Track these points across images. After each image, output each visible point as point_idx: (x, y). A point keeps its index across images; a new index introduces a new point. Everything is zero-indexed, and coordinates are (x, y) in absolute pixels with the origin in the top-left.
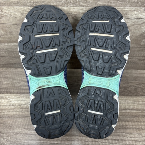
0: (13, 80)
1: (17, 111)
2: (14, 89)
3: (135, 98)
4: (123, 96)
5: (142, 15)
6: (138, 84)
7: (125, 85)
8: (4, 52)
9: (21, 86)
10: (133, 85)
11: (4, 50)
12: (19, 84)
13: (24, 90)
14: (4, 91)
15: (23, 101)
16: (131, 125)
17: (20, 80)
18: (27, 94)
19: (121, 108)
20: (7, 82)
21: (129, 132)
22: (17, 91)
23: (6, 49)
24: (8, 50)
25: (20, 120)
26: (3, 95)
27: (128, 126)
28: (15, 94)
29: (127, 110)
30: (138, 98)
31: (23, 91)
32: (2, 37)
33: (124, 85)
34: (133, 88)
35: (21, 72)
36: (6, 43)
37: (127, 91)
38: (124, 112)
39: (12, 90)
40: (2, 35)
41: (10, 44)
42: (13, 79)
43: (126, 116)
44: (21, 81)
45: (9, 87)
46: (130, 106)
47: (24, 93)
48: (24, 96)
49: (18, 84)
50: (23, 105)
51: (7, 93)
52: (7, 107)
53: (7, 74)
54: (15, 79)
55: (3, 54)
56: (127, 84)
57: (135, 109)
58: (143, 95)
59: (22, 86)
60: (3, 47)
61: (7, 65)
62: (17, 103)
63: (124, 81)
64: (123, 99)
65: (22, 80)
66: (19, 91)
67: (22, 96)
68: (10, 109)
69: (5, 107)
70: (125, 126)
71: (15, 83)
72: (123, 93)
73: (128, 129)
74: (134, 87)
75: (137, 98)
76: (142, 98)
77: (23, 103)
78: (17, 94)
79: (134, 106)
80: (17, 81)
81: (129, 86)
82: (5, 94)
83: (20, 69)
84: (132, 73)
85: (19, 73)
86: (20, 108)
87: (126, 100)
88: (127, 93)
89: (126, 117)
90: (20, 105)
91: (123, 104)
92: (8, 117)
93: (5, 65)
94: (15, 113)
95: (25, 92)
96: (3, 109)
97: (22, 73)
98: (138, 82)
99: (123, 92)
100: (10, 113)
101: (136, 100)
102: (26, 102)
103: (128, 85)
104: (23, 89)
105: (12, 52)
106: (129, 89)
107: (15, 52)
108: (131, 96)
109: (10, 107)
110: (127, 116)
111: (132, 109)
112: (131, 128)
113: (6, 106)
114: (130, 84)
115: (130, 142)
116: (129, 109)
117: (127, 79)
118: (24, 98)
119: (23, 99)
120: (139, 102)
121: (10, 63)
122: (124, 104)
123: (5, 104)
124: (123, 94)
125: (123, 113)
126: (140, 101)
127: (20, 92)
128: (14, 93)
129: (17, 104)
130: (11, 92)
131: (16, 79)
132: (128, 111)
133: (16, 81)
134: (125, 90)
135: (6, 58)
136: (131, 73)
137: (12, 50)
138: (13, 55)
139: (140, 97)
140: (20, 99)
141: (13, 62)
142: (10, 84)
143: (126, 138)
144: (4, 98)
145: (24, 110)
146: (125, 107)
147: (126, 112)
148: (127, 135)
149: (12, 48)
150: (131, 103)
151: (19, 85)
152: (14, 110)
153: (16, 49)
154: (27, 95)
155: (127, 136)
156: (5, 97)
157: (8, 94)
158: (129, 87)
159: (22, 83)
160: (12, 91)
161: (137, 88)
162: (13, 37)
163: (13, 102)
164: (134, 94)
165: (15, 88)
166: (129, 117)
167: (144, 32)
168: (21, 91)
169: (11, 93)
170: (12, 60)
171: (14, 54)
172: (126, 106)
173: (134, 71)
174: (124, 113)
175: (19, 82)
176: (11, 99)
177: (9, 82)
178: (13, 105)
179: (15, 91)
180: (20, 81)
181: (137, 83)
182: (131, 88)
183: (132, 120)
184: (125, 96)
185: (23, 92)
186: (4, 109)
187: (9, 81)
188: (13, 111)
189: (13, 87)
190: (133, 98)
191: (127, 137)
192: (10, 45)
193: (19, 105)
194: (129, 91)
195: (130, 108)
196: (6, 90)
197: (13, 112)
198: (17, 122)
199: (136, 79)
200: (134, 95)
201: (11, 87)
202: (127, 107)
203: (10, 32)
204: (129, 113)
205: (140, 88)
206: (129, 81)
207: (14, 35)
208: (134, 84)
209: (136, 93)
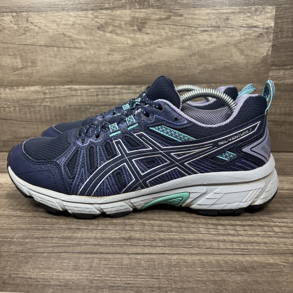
5: (254, 20)
8: (12, 108)
11: (13, 104)
16: (280, 207)
23: (18, 101)
24: (21, 103)
27: (273, 209)
30: (288, 178)
32: (16, 72)
36: (22, 87)
40: (17, 68)
41: (27, 89)
55: (10, 112)
57: (285, 188)
60: (13, 96)
61: (12, 141)
75: (286, 177)
93: (8, 141)
105: (27, 108)
107: (34, 107)
112: (281, 211)
121: (19, 136)
135: (13, 123)
137: (28, 102)
138: (28, 116)
143: (272, 223)
149: (29, 97)
153: (36, 99)
162: (35, 71)
167: (267, 55)
170: (24, 128)
171: (30, 113)
192: (26, 92)
203: (32, 62)
207: (38, 68)
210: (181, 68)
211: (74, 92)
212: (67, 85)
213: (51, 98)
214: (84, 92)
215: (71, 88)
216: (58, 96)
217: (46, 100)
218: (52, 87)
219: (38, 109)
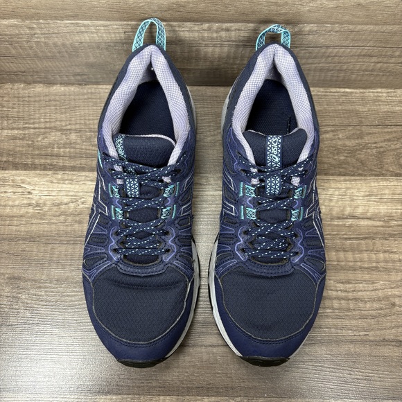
0: (27, 125)
1: (52, 221)
2: (33, 156)
3: (373, 184)
4: (342, 178)
6: (389, 140)
7: (353, 141)
9: (51, 145)
10: (375, 143)
12: (46, 138)
13: (63, 159)
14: (5, 162)
15: (63, 193)
16: (352, 259)
17: (48, 125)
18: (74, 171)
19: (331, 214)
20: (10, 133)
21: (342, 278)
22: (43, 161)
25: (63, 248)
26: (6, 175)
27: (343, 263)
28: (38, 172)
29: (347, 218)
30: (381, 183)
31: (61, 161)
33: (348, 143)
34: (374, 151)
35: (46, 95)
37: (354, 160)
38: (338, 226)
39: (28, 158)
42: (26, 123)
43: (342, 237)
44: (50, 128)
45: (18, 149)
46: (357, 207)
47: (63, 168)
48: (66, 177)
49: (44, 139)
50: (66, 204)
51: (16, 166)
52: (23, 211)
53: (5, 104)
54: (32, 121)
56: (358, 138)
57: (369, 215)
58: (397, 175)
59: (56, 146)
62: (50, 200)
63: (350, 128)
64: (339, 185)
65: (53, 125)
66: (48, 161)
67: (60, 176)
68: (33, 216)
69: (18, 212)
70: (335, 263)
71: (35, 134)
72: (342, 168)
73: (342, 271)
74: (376, 147)
75: (378, 182)
76: (392, 184)
77: (66, 200)
78: (46, 172)
79: (367, 208)
80: (39, 128)
81: (363, 144)
82: (11, 172)
83: (41, 85)
84: (379, 101)
85: (40, 101)
86: (57, 214)
87: (348, 188)
88: (354, 167)
89: (340, 238)
90: (59, 205)
91: (338, 200)
92: (31, 238)
94: (47, 228)
95: (67, 163)
96: (13, 216)
97: (50, 100)
98: (391, 132)
99: (344, 166)
100: (34, 228)
101: (375, 190)
102: (72, 196)
103: (360, 141)
104: (58, 155)
105: (7, 43)
106: (362, 155)
107: (18, 42)
108: (363, 178)
109: (31, 210)
110: (345, 236)
111: (361, 216)
112: (350, 267)
113: (21, 206)
114: (367, 139)
115: (342, 301)
116: (354, 217)
117: (361, 122)
118: (67, 182)
119: (64, 186)
120: (382, 194)
121: (8, 70)
122: (340, 202)
123: (17, 203)
124: (341, 170)
125: (336, 228)
126: (387, 192)
127: (51, 165)
128: (34, 167)
129: (48, 203)
130: (27, 164)
131: (34, 123)
132: (350, 222)
133: (34, 128)
134: (351, 157)
136: (376, 101)
137: (6, 37)
138: (14, 52)
139: (387, 180)
140: (56, 187)
141: (15, 69)
142: (20, 139)
143: (334, 293)
144: (11, 183)
145: (70, 219)
146: (343, 211)
147: (344, 225)
148: (338, 285)
149: (4, 31)
150: (361, 198)
151: (45, 142)
152: (44, 219)
153: (18, 35)
154: (72, 172)
155: (336, 287)
156: (13, 181)
157: (18, 172)
158: (361, 150)
159: (53, 133)
160: (29, 161)
161: (384, 152)
163: (38, 197)
164: (373, 173)
165: (37, 152)
166: (350, 239)
168: (55, 162)
169: (26, 167)
171: (15, 48)
172: (344, 207)
173: (385, 95)
174: (339, 228)
175: (43, 130)
176: (30, 188)
177: (16, 132)
178: (38, 205)
179: (37, 161)
180: (46, 128)
181: (388, 137)
182: (369, 150)
183: (356, 246)
184: (347, 178)
185: (61, 164)
186: (15, 217)
187: (13, 129)
188: (41, 221)
189: (31, 149)
190: (368, 185)
191: (337, 291)
193: (54, 205)
194: (361, 162)
195: (356, 214)
196: (11, 159)
197: (42, 226)
198: (57, 253)
199: (388, 123)
200: (372, 175)
201: (24, 149)
202: (348, 211)
204: (350, 226)
205: (392, 153)
206: (364, 129)
208: (376, 140)
209: (379, 167)
210: (276, 4)
211: (83, 28)
212: (68, 20)
213: (45, 34)
214: (102, 28)
215: (77, 24)
216: (56, 31)
217: (36, 36)
218: (41, 21)
219: (26, 45)
